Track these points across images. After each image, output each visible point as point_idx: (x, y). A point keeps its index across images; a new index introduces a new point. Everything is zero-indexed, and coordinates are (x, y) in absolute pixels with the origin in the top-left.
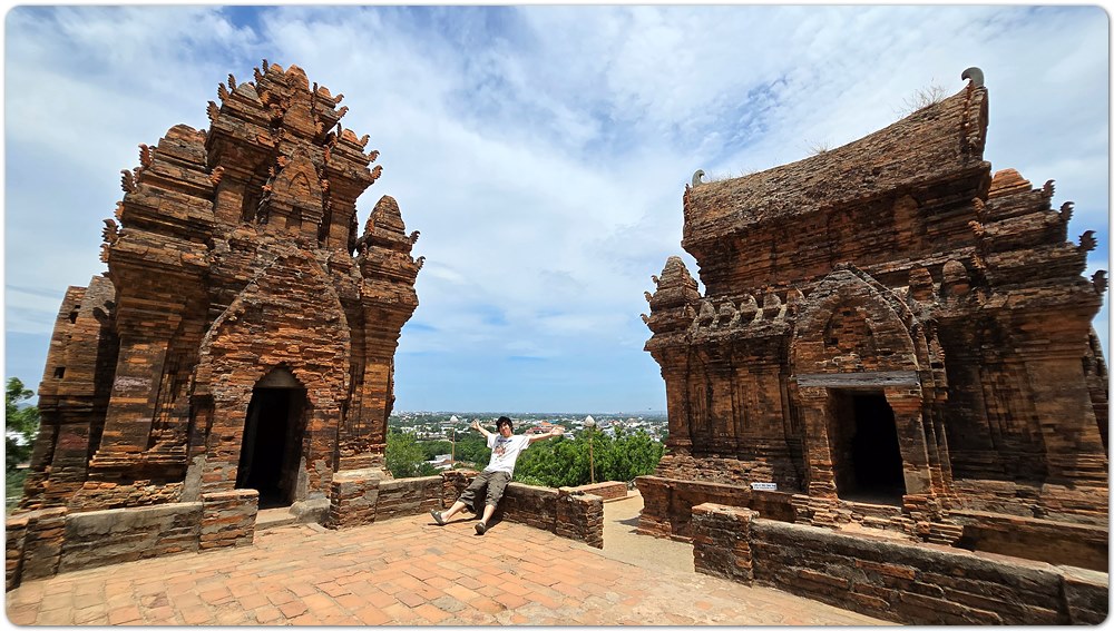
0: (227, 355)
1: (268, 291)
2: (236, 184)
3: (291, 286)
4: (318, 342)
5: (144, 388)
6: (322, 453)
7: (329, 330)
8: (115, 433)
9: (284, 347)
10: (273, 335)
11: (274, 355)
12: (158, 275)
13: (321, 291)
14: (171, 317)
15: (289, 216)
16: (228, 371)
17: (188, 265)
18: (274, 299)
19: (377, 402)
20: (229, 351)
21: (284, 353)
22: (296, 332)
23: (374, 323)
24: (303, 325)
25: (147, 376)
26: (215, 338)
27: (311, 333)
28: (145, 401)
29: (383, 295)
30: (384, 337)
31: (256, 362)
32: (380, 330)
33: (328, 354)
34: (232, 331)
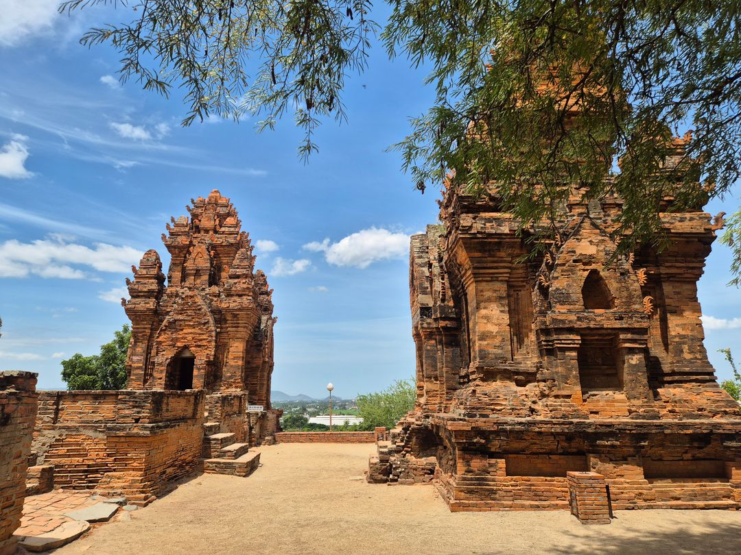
0: (163, 344)
1: (178, 314)
2: (178, 266)
3: (187, 309)
4: (200, 334)
5: (141, 360)
7: (205, 327)
8: (134, 377)
9: (185, 338)
10: (181, 333)
11: (181, 342)
12: (140, 315)
14: (147, 331)
15: (195, 275)
16: (164, 351)
17: (149, 309)
19: (237, 362)
21: (186, 341)
22: (190, 331)
23: (232, 321)
24: (193, 327)
25: (142, 355)
26: (158, 337)
27: (197, 330)
28: (141, 365)
29: (232, 305)
31: (174, 346)
32: (235, 323)
33: (204, 339)
34: (165, 334)
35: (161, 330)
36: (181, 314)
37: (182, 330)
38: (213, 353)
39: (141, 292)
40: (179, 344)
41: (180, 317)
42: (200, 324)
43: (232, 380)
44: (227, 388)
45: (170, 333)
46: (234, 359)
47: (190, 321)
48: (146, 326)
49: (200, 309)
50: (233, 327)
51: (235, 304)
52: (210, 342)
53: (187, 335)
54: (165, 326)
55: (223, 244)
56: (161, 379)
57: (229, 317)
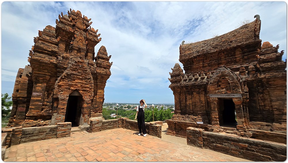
0: (62, 87)
1: (72, 70)
2: (63, 42)
3: (78, 69)
4: (85, 84)
5: (40, 95)
6: (87, 113)
7: (88, 81)
8: (33, 107)
9: (77, 85)
10: (74, 82)
11: (74, 87)
12: (44, 65)
13: (86, 71)
14: (47, 77)
15: (77, 50)
16: (62, 91)
17: (52, 63)
18: (74, 72)
19: (100, 100)
20: (62, 86)
21: (77, 87)
22: (80, 81)
23: (100, 79)
24: (82, 79)
25: (41, 92)
26: (59, 82)
27: (83, 82)
28: (40, 99)
29: (102, 72)
30: (102, 83)
31: (69, 89)
32: (101, 81)
33: (88, 87)
34: (63, 81)
40: (72, 88)
42: (86, 78)
43: (98, 109)
44: (95, 113)
45: (67, 81)
46: (99, 98)
52: (90, 89)
56: (63, 109)
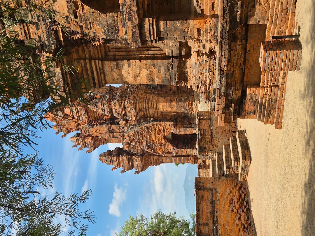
4: (155, 131)
7: (151, 129)
10: (155, 141)
20: (162, 150)
21: (160, 138)
22: (153, 136)
23: (144, 112)
24: (150, 135)
27: (153, 133)
30: (148, 108)
31: (165, 144)
32: (146, 109)
33: (159, 128)
34: (156, 150)
35: (154, 152)
36: (142, 142)
37: (153, 141)
38: (168, 123)
39: (129, 164)
40: (163, 142)
41: (144, 143)
42: (148, 131)
43: (187, 107)
44: (193, 110)
45: (156, 148)
46: (172, 108)
47: (147, 137)
48: (152, 159)
49: (138, 132)
50: (149, 110)
51: (132, 111)
52: (160, 125)
53: (156, 137)
54: (151, 150)
55: (87, 117)
56: (187, 152)
57: (142, 114)
